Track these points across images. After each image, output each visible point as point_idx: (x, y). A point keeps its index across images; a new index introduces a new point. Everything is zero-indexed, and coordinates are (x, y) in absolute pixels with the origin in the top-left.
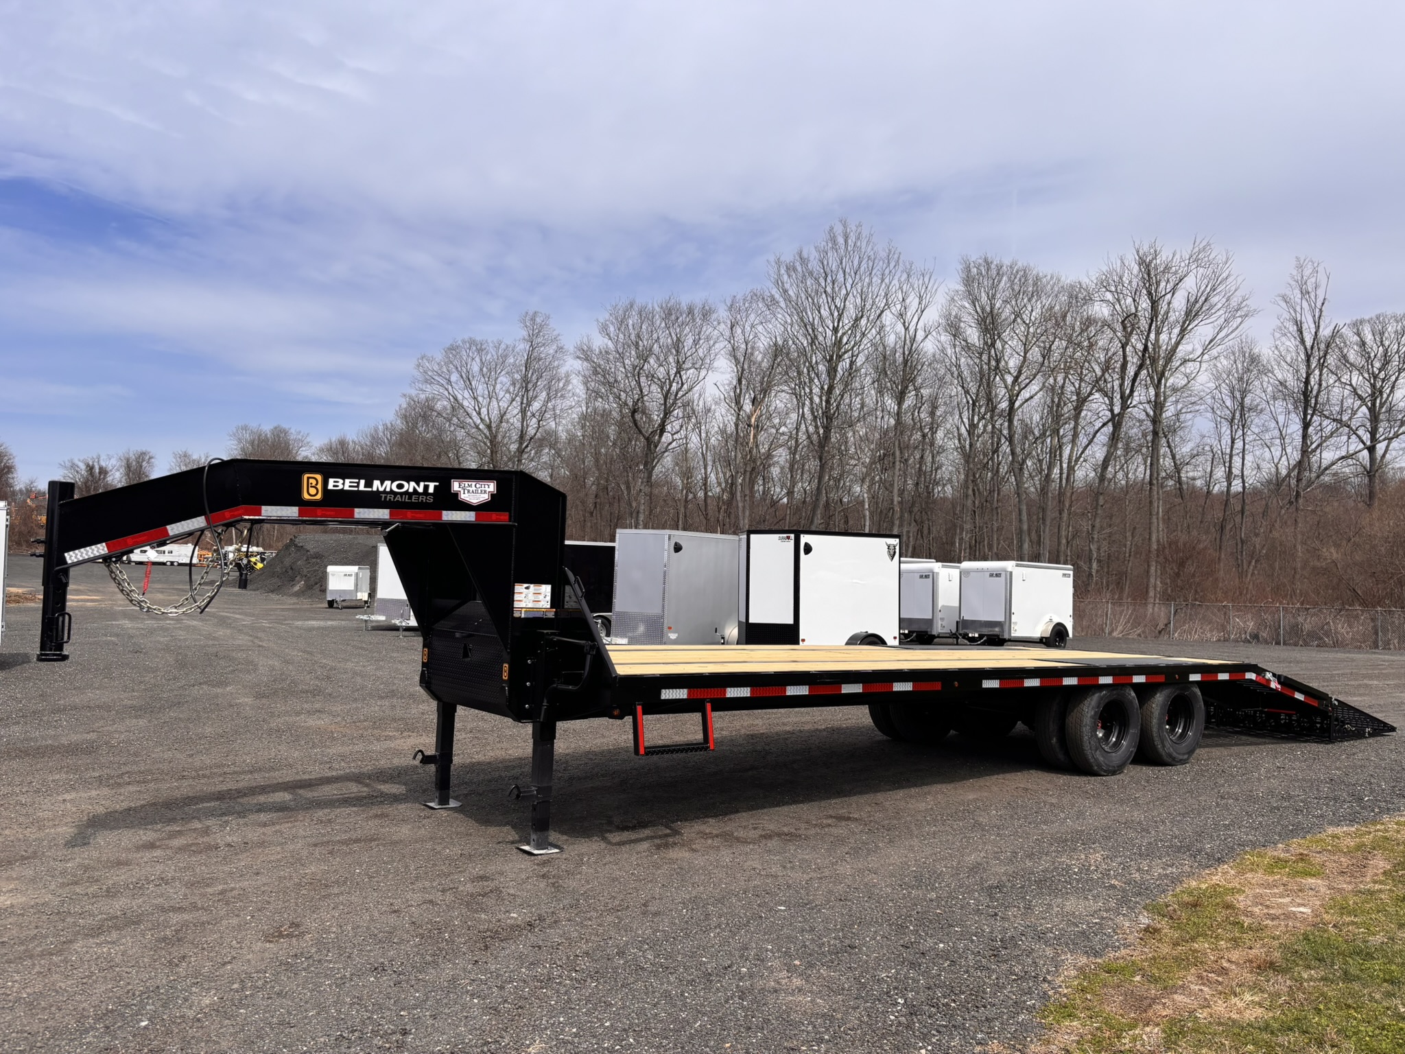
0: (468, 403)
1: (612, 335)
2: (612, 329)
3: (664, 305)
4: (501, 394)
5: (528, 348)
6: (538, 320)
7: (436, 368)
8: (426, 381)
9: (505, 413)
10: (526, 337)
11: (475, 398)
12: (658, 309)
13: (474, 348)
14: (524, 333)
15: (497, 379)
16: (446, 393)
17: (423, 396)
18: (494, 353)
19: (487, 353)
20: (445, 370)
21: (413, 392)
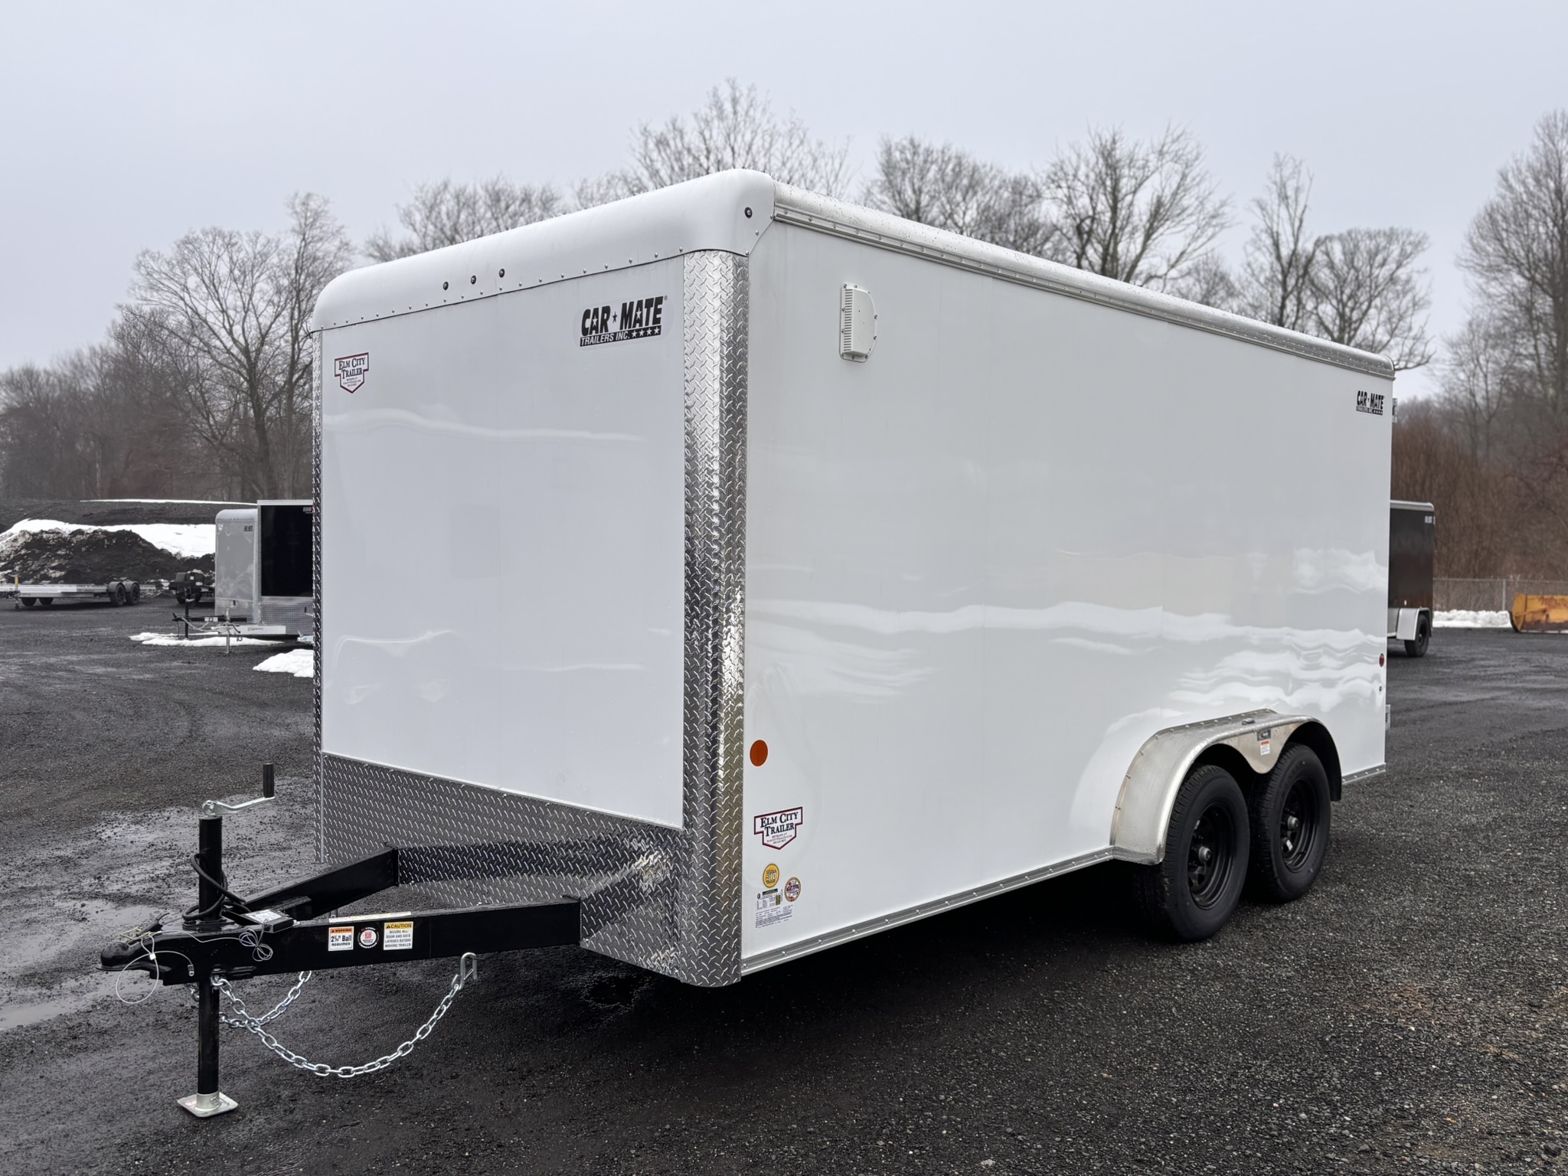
0: (215, 320)
1: (418, 226)
2: (418, 218)
3: (490, 188)
4: (261, 306)
5: (298, 242)
6: (313, 205)
7: (165, 268)
8: (152, 287)
9: (267, 332)
10: (297, 228)
11: (223, 311)
12: (481, 192)
13: (220, 242)
14: (293, 222)
15: (253, 286)
16: (181, 303)
17: (146, 309)
18: (250, 250)
19: (239, 251)
20: (178, 271)
21: (133, 303)
